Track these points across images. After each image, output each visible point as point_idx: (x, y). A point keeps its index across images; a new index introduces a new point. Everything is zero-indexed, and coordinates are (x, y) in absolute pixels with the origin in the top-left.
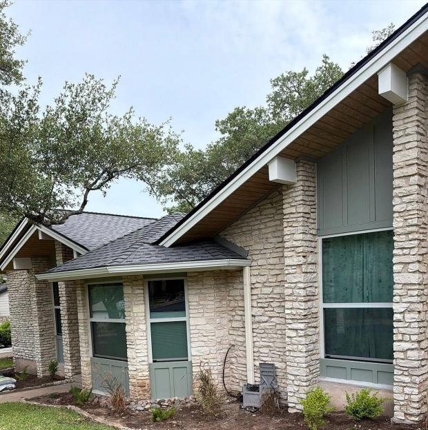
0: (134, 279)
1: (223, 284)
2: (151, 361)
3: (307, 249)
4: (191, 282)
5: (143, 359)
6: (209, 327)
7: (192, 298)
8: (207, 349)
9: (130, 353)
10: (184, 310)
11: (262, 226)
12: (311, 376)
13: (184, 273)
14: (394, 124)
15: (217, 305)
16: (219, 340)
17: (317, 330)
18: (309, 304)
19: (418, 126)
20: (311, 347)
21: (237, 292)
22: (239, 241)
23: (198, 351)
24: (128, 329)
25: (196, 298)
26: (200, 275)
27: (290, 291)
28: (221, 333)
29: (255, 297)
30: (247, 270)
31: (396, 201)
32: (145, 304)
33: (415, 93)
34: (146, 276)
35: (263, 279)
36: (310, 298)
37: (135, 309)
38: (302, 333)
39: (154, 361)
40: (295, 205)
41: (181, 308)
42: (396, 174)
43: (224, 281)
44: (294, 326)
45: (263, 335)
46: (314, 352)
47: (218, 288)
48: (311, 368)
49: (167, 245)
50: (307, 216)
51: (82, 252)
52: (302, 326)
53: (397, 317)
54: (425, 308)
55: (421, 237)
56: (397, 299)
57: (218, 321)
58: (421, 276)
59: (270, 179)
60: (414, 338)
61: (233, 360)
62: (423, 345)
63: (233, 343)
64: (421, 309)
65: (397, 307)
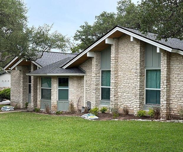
0: (54, 77)
3: (97, 73)
4: (70, 79)
6: (74, 91)
8: (74, 97)
9: (52, 98)
10: (68, 86)
11: (89, 65)
12: (97, 104)
13: (69, 76)
15: (78, 85)
16: (77, 95)
17: (99, 93)
18: (97, 86)
20: (97, 97)
21: (83, 82)
22: (84, 68)
23: (71, 98)
24: (52, 90)
25: (71, 83)
26: (73, 77)
27: (93, 83)
28: (78, 93)
29: (87, 84)
30: (85, 76)
31: (111, 64)
32: (57, 84)
33: (114, 43)
34: (58, 76)
35: (89, 79)
36: (97, 85)
37: (54, 85)
38: (95, 93)
39: (59, 100)
40: (94, 62)
41: (67, 85)
42: (111, 59)
43: (80, 79)
44: (93, 91)
45: (89, 94)
47: (78, 81)
48: (97, 102)
49: (64, 68)
50: (97, 65)
51: (41, 67)
52: (95, 91)
53: (111, 90)
54: (117, 88)
55: (116, 73)
56: (111, 86)
57: (77, 89)
58: (115, 81)
59: (87, 56)
60: (113, 94)
61: (81, 101)
62: (116, 96)
63: (81, 96)
64: (115, 88)
65: (111, 88)
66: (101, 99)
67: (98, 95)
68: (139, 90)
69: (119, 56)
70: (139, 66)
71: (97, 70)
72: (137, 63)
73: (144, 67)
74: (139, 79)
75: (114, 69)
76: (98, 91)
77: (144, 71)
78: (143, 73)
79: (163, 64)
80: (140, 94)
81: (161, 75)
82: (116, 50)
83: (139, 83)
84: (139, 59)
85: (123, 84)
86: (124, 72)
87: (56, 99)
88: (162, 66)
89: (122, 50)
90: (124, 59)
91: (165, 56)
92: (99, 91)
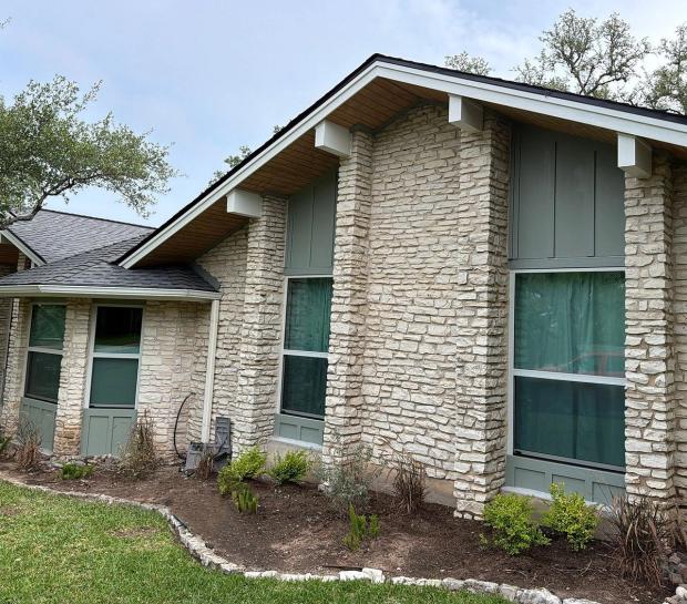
0: (79, 302)
1: (191, 318)
2: (87, 406)
3: (267, 288)
4: (151, 312)
5: (76, 402)
6: (166, 369)
7: (148, 332)
8: (159, 395)
9: (62, 394)
11: (236, 258)
12: (259, 434)
13: (143, 301)
14: (340, 175)
15: (179, 342)
16: (176, 386)
17: (275, 379)
18: (266, 349)
19: (357, 180)
20: (263, 399)
21: (204, 329)
22: (214, 271)
23: (147, 397)
24: (63, 363)
25: (154, 332)
27: (245, 332)
28: (180, 378)
29: (221, 337)
30: (215, 304)
31: (337, 249)
32: (89, 334)
33: (356, 149)
34: (96, 300)
35: (231, 316)
36: (266, 342)
37: (76, 339)
38: (252, 381)
39: (90, 407)
40: (258, 241)
42: (339, 222)
43: (193, 315)
44: (246, 373)
45: (225, 383)
46: (268, 405)
47: (182, 322)
48: (260, 424)
49: (127, 267)
50: (271, 252)
52: (253, 373)
53: (330, 368)
54: (361, 361)
55: (357, 287)
56: (331, 349)
57: (178, 361)
58: (353, 327)
59: (228, 211)
60: (342, 392)
61: (192, 412)
62: (354, 401)
63: (194, 390)
64: (352, 362)
65: (332, 359)
66: (278, 410)
67: (269, 389)
68: (486, 376)
69: (373, 211)
70: (487, 255)
71: (270, 275)
72: (471, 236)
73: (505, 260)
74: (485, 322)
75: (349, 271)
76: (268, 372)
77: (508, 280)
78: (501, 290)
79: (642, 238)
80: (491, 400)
81: (627, 302)
82: (359, 184)
83: (483, 341)
84: (487, 219)
85: (389, 344)
86: (396, 288)
87: (79, 402)
88: (629, 249)
89: (390, 186)
90: (396, 226)
91: (654, 191)
92: (271, 373)
